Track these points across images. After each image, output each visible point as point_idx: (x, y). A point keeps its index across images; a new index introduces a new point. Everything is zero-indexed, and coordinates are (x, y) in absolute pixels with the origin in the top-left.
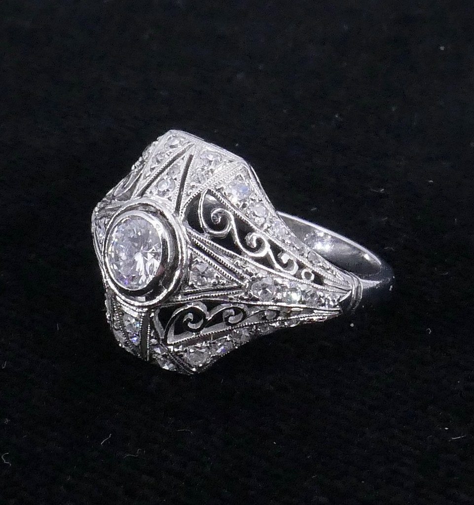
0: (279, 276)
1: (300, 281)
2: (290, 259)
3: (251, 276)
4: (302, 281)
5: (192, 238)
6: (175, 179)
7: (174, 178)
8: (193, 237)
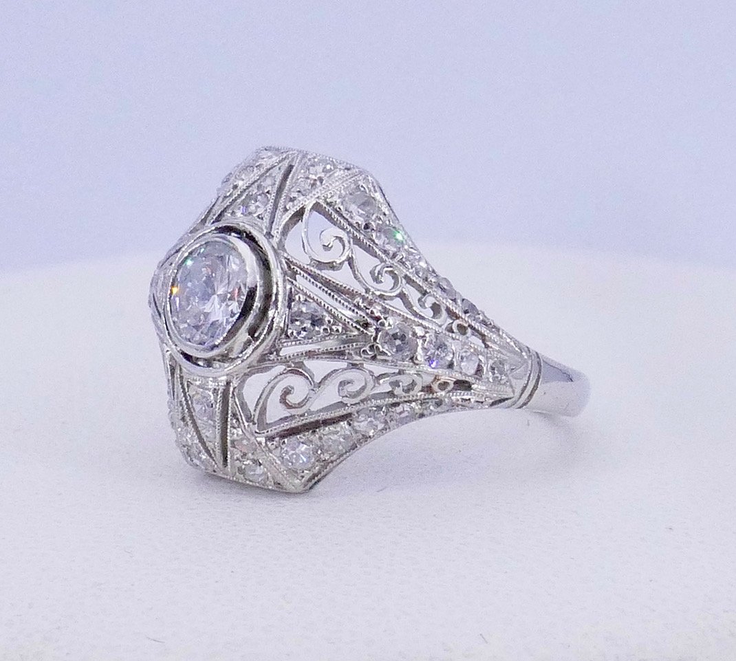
0: (421, 325)
1: (451, 334)
2: (435, 303)
3: (378, 321)
4: (454, 335)
5: (292, 267)
6: (268, 192)
7: (266, 191)
8: (294, 265)
